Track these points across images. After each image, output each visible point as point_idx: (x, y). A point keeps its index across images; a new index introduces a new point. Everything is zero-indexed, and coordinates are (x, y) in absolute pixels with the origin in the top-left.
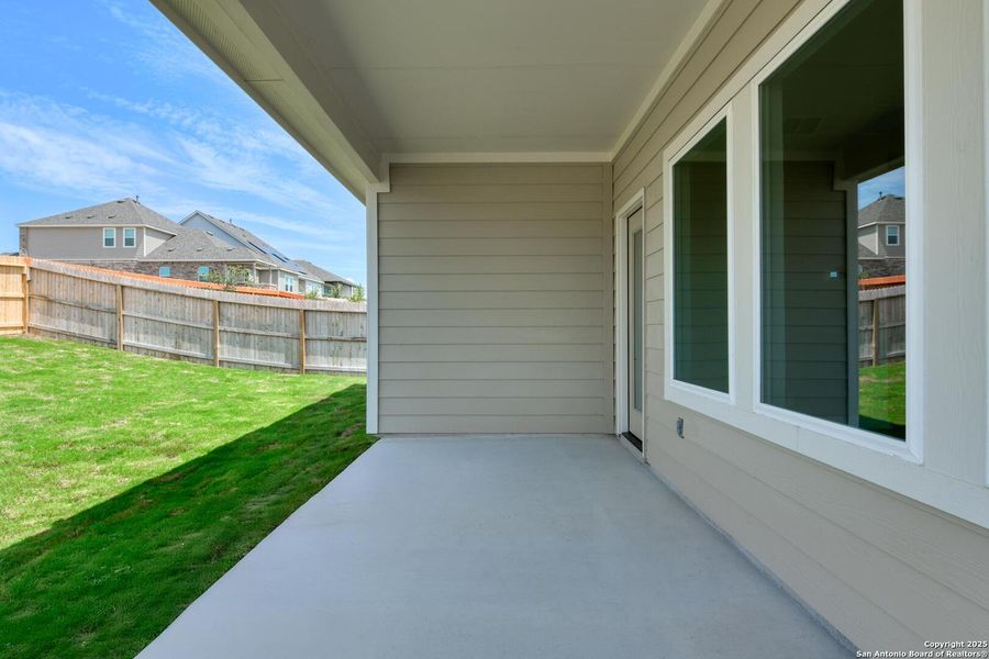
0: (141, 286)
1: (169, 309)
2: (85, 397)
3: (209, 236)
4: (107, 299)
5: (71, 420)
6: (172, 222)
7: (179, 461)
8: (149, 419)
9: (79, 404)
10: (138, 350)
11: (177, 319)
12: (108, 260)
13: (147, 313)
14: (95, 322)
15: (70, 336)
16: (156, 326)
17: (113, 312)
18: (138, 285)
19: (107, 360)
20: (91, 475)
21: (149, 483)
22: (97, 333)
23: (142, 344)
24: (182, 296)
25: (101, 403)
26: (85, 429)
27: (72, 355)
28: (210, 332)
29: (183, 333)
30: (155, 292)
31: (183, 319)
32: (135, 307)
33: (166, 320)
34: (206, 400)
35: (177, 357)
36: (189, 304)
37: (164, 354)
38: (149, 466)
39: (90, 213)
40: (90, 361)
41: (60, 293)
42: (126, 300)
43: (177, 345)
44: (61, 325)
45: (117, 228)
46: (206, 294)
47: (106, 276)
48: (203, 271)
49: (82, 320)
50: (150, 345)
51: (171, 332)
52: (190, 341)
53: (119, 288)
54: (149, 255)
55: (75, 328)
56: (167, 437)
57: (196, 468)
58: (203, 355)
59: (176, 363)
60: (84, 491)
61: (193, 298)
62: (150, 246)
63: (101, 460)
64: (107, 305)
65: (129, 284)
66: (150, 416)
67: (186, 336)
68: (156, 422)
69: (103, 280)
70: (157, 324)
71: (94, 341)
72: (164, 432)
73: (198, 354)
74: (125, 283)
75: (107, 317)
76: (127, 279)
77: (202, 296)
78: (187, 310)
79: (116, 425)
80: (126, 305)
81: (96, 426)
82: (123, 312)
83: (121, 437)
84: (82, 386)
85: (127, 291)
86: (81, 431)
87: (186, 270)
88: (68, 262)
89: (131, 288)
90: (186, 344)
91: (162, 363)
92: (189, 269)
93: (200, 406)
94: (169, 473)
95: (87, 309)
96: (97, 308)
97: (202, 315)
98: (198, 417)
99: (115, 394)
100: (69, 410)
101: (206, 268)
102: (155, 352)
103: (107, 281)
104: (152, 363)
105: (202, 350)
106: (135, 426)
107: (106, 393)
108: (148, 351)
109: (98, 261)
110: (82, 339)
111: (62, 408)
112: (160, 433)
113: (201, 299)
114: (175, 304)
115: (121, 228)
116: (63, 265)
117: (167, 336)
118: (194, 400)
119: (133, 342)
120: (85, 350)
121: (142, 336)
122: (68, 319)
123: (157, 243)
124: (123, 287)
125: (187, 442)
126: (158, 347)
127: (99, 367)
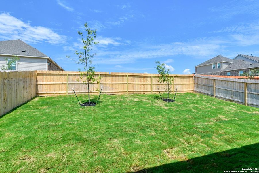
0: (220, 79)
1: (228, 86)
2: (203, 112)
3: (243, 61)
4: (211, 83)
5: (198, 119)
6: (231, 59)
7: (229, 147)
8: (220, 124)
9: (201, 114)
10: (219, 98)
11: (231, 89)
12: (213, 72)
13: (222, 87)
14: (208, 89)
15: (202, 93)
16: (224, 91)
17: (212, 87)
18: (219, 79)
19: (211, 100)
20: (199, 143)
21: (216, 154)
22: (208, 92)
23: (220, 96)
24: (233, 81)
25: (207, 115)
26: (201, 123)
27: (202, 98)
28: (243, 94)
29: (233, 93)
30: (224, 81)
31: (233, 89)
32: (218, 86)
33: (227, 89)
34: (241, 120)
35: (231, 101)
36: (236, 84)
37: (227, 100)
38: (217, 145)
39: (209, 61)
40: (206, 100)
41: (200, 83)
42: (216, 83)
43: (231, 97)
44: (200, 90)
45: (216, 64)
46: (242, 80)
47: (210, 77)
48: (241, 72)
49: (205, 89)
50: (222, 97)
51: (229, 93)
52: (236, 96)
53: (214, 80)
54: (224, 70)
55: (203, 91)
56: (225, 133)
57: (235, 154)
58: (241, 101)
59: (231, 103)
60: (196, 149)
61: (237, 82)
62: (224, 67)
63: (203, 137)
64: (211, 85)
65: (217, 79)
66: (220, 123)
67: (234, 94)
68: (222, 125)
69: (210, 78)
70: (225, 90)
71: (208, 94)
72: (224, 130)
73: (239, 100)
74: (216, 79)
75: (211, 88)
76: (216, 77)
77: (240, 81)
78: (235, 86)
79: (210, 124)
80: (216, 85)
81: (204, 123)
82: (215, 87)
83: (210, 129)
84: (203, 108)
85: (216, 81)
86: (199, 124)
87: (235, 73)
88: (202, 74)
89: (217, 80)
90: (234, 97)
91: (226, 103)
92: (236, 72)
93: (239, 122)
94: (224, 152)
95: (206, 86)
96: (208, 86)
97: (240, 87)
98: (238, 127)
99: (211, 112)
100: (198, 115)
101: (242, 71)
102: (224, 99)
103: (211, 78)
104: (223, 102)
105: (240, 100)
106: (215, 125)
107: (209, 111)
108: (222, 98)
109: (211, 73)
110: (205, 94)
111: (197, 115)
112: (223, 131)
113: (239, 82)
114: (231, 84)
115: (217, 63)
116: (201, 75)
117: (228, 94)
118: (236, 119)
119: (218, 95)
120: (206, 97)
121: (220, 94)
122: (202, 89)
123: (227, 66)
124: (215, 80)
125: (232, 138)
126: (225, 97)
127: (208, 102)
